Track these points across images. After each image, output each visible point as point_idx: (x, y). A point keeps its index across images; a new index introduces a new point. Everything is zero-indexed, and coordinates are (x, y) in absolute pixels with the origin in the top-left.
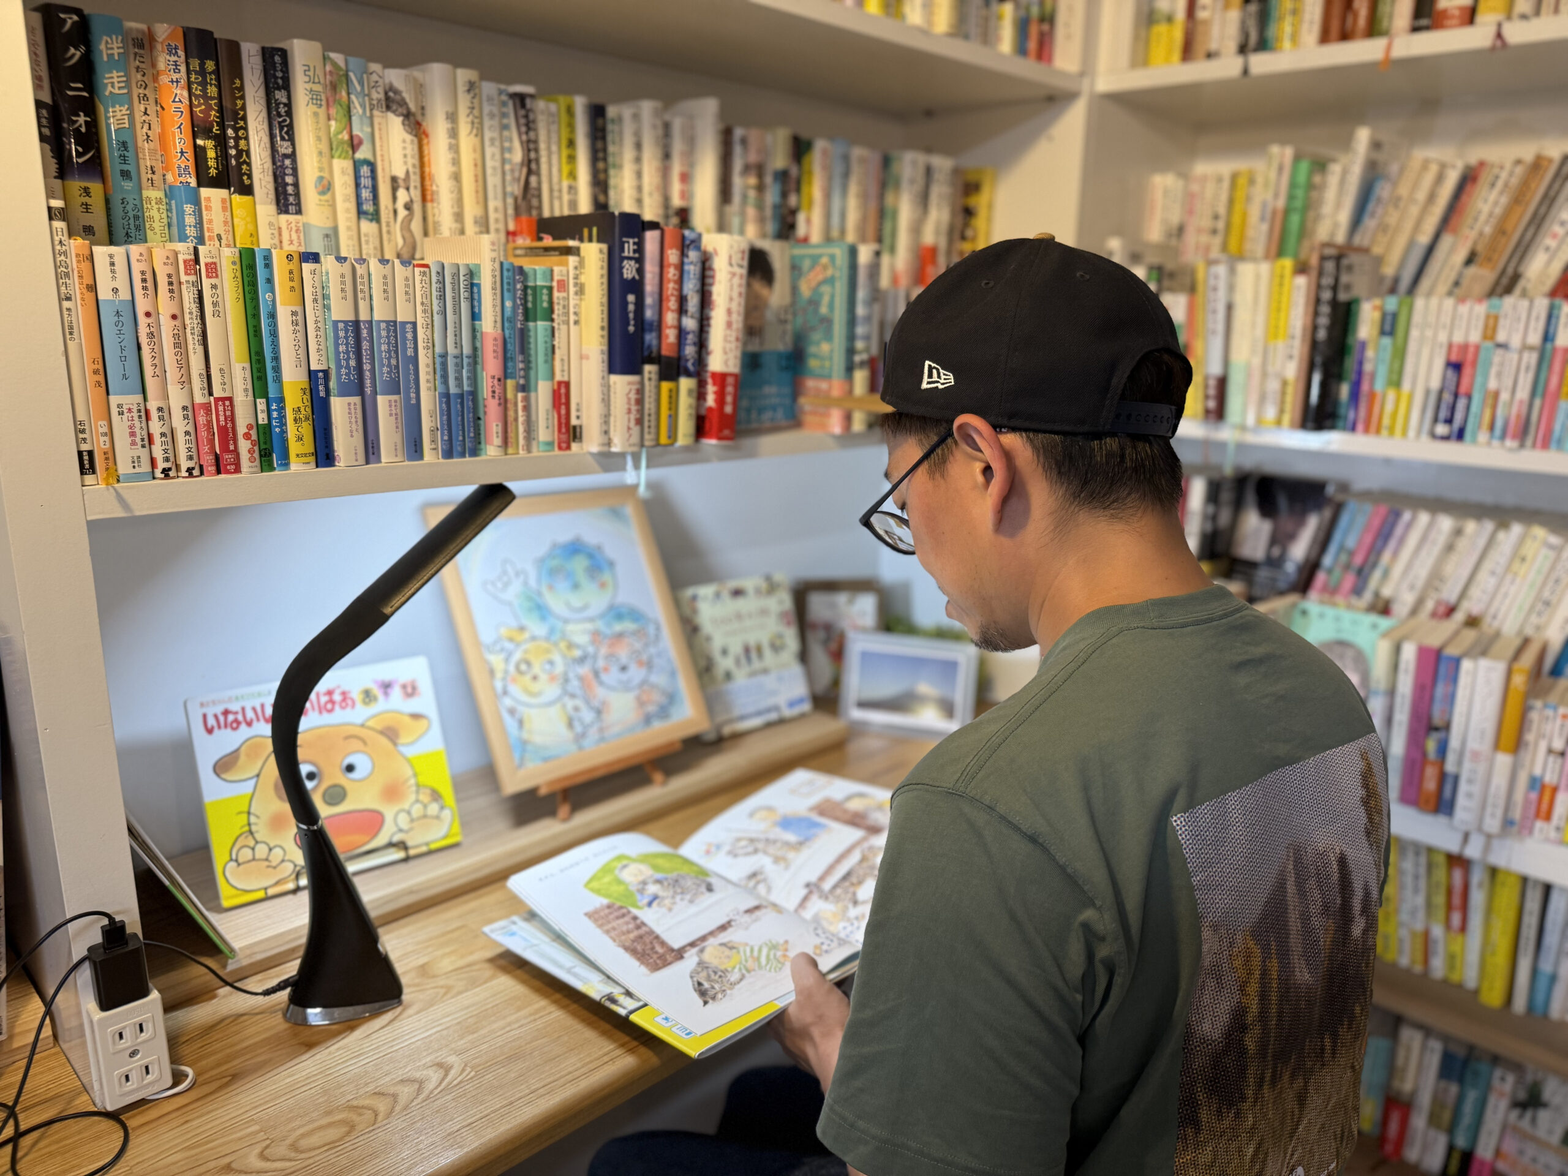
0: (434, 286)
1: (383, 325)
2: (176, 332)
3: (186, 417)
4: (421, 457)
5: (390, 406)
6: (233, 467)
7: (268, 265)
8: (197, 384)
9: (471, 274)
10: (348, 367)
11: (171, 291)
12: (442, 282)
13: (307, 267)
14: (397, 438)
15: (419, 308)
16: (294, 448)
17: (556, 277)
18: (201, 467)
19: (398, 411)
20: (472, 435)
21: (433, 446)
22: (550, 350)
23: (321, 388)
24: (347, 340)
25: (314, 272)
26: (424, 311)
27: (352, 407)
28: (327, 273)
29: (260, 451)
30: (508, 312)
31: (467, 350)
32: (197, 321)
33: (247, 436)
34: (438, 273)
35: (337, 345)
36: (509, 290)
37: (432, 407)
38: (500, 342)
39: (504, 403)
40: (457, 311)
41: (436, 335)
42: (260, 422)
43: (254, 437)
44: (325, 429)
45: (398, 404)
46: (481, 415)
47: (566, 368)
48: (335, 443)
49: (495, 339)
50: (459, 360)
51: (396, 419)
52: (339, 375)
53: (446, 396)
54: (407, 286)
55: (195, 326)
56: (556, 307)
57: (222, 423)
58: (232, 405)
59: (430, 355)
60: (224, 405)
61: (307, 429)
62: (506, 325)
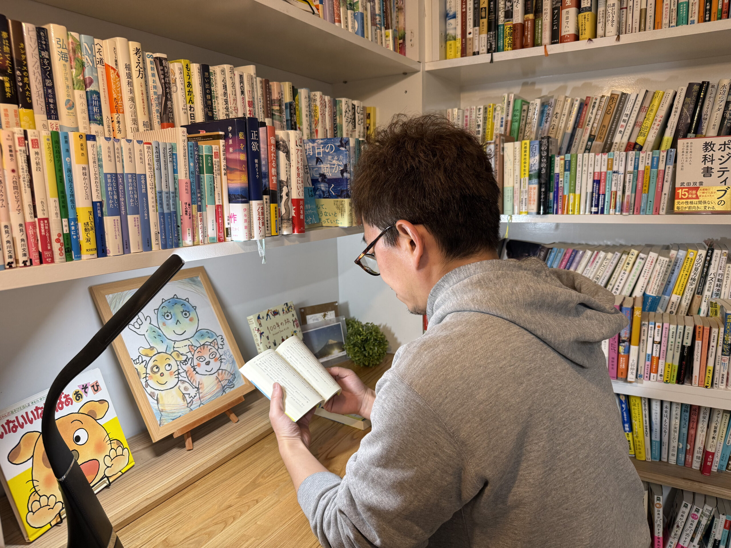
0: (155, 154)
1: (130, 176)
2: (14, 180)
3: (21, 230)
4: (151, 249)
5: (135, 221)
6: (50, 259)
7: (67, 142)
8: (28, 210)
9: (173, 148)
10: (113, 199)
11: (11, 155)
12: (158, 152)
13: (90, 143)
14: (139, 238)
15: (147, 167)
16: (85, 246)
17: (214, 151)
18: (31, 260)
19: (139, 223)
20: (176, 235)
21: (157, 242)
22: (213, 189)
23: (99, 212)
24: (112, 184)
25: (93, 146)
26: (150, 168)
27: (116, 222)
28: (100, 147)
29: (65, 250)
30: (192, 169)
31: (172, 190)
32: (26, 174)
33: (58, 241)
34: (156, 147)
35: (107, 187)
36: (191, 157)
37: (156, 221)
38: (189, 185)
39: (192, 217)
40: (166, 168)
41: (156, 181)
42: (65, 232)
43: (62, 241)
44: (102, 235)
45: (139, 219)
46: (179, 224)
47: (221, 198)
48: (107, 243)
49: (187, 183)
50: (168, 195)
51: (138, 228)
52: (108, 204)
53: (162, 214)
54: (141, 154)
55: (26, 176)
56: (214, 166)
57: (43, 233)
58: (48, 223)
59: (154, 192)
60: (44, 222)
61: (92, 235)
62: (191, 175)
